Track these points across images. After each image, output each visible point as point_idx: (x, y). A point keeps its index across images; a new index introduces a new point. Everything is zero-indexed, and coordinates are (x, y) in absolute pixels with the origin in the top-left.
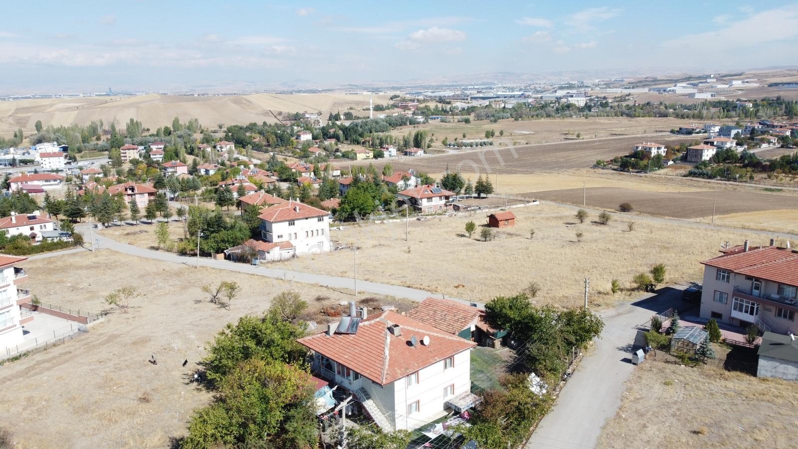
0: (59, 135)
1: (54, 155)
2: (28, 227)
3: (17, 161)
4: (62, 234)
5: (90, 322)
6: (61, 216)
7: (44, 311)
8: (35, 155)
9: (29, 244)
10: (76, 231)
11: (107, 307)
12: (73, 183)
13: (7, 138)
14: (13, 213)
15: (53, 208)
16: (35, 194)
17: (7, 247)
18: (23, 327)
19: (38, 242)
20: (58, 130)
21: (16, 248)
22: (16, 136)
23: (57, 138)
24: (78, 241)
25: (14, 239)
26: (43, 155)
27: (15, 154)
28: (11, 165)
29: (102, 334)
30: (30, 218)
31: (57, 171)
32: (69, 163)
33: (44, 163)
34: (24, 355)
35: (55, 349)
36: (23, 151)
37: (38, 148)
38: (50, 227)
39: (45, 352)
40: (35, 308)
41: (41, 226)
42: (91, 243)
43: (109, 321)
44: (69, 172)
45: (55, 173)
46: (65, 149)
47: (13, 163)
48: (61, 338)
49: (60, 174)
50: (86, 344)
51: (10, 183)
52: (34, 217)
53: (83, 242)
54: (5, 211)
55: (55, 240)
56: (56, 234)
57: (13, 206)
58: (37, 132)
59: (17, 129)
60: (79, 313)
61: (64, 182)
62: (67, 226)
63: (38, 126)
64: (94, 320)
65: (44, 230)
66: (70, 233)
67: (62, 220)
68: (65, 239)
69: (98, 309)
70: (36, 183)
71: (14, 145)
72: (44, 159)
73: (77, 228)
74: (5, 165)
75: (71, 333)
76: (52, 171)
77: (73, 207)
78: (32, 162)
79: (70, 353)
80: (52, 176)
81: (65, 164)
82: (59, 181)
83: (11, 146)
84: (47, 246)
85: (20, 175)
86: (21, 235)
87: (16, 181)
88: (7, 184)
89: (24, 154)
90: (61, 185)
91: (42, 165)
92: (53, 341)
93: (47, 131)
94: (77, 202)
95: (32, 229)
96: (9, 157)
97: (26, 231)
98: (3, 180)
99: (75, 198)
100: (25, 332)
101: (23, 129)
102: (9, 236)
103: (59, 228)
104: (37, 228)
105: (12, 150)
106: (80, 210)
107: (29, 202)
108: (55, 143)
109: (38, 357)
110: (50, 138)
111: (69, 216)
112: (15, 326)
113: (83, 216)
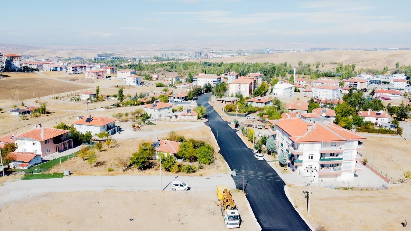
0: (407, 70)
1: (401, 81)
2: (375, 118)
3: (381, 82)
4: (391, 126)
5: (391, 183)
6: (395, 115)
7: (368, 167)
8: (391, 80)
9: (373, 127)
10: (399, 126)
11: (404, 178)
12: (407, 97)
13: (379, 70)
14: (369, 110)
15: (391, 111)
16: (385, 100)
17: (362, 126)
18: (355, 172)
19: (378, 127)
20: (407, 68)
21: (366, 128)
22: (384, 69)
23: (406, 72)
24: (399, 132)
25: (367, 123)
26: (395, 80)
27: (382, 78)
28: (378, 83)
29: (395, 194)
30: (377, 114)
31: (400, 89)
32: (408, 86)
33: (395, 84)
34: (351, 189)
35: (367, 192)
36: (386, 77)
37: (394, 76)
38: (386, 120)
39: (361, 191)
40: (364, 164)
41: (382, 119)
42: (406, 135)
43: (402, 187)
44: (407, 91)
45: (398, 91)
46: (408, 78)
47: (379, 83)
48: (372, 186)
49: (401, 91)
50: (384, 197)
51: (374, 93)
52: (379, 114)
53: (402, 133)
54: (366, 108)
55: (387, 129)
56: (389, 125)
57: (371, 106)
58: (396, 68)
59: (385, 66)
60: (386, 175)
61: (402, 96)
62: (396, 122)
63: (397, 65)
64: (394, 183)
65: (383, 121)
66: (396, 126)
67: (394, 118)
68: (392, 129)
69: (398, 177)
70: (387, 94)
71: (382, 73)
72: (395, 82)
73: (401, 124)
74: (375, 83)
75: (378, 186)
76: (398, 89)
77: (402, 112)
78: (388, 83)
79: (374, 197)
80: (397, 92)
81: (406, 86)
82: (400, 95)
83: (381, 74)
84: (382, 131)
85: (380, 89)
86: (370, 122)
87: (377, 92)
88: (373, 93)
89: (386, 78)
90: (400, 97)
91: (393, 85)
92: (367, 187)
93: (401, 68)
94: (405, 110)
95: (377, 120)
96: (378, 79)
97: (373, 120)
98: (372, 91)
99: (405, 107)
100: (355, 175)
101: (389, 66)
102: (364, 121)
103: (391, 122)
104: (379, 119)
105: (380, 76)
106: (406, 114)
107: (380, 105)
108: (404, 74)
109: (357, 193)
110: (402, 71)
111: (398, 116)
112: (351, 171)
113: (407, 118)
